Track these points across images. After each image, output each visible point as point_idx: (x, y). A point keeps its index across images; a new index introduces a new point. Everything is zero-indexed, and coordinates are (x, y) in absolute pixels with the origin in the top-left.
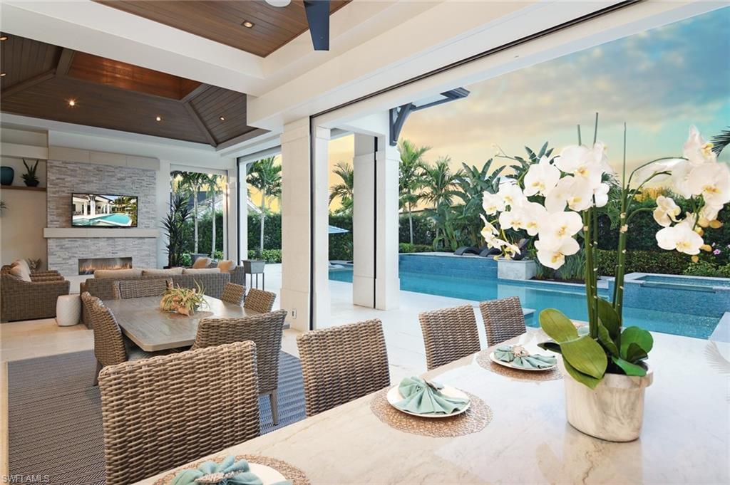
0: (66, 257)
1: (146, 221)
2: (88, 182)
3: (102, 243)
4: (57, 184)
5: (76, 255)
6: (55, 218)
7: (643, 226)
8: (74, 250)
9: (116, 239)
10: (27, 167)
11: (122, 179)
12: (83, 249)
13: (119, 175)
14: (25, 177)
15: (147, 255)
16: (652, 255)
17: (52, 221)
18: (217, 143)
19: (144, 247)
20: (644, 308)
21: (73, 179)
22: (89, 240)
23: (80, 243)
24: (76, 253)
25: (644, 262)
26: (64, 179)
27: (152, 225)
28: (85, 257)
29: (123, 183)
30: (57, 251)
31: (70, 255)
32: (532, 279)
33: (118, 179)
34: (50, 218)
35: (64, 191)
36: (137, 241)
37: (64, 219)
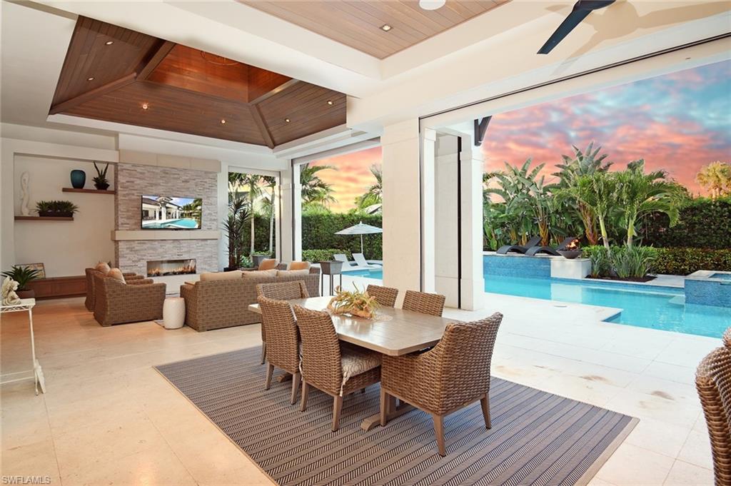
0: (136, 259)
1: (208, 223)
2: (156, 185)
3: (169, 245)
4: (127, 187)
5: (144, 258)
6: (126, 221)
7: (696, 223)
8: (142, 253)
9: (182, 242)
10: (98, 171)
11: (186, 181)
12: (151, 251)
13: (184, 178)
14: (96, 180)
15: (209, 257)
16: (707, 253)
17: (122, 224)
18: (274, 145)
19: (207, 249)
20: (724, 306)
21: (141, 181)
22: (156, 243)
23: (148, 245)
24: (145, 256)
25: (698, 260)
26: (133, 182)
27: (214, 227)
28: (153, 259)
29: (188, 185)
30: (127, 254)
31: (140, 257)
32: (587, 277)
33: (183, 182)
34: (121, 221)
35: (133, 194)
36: (201, 243)
37: (133, 221)
